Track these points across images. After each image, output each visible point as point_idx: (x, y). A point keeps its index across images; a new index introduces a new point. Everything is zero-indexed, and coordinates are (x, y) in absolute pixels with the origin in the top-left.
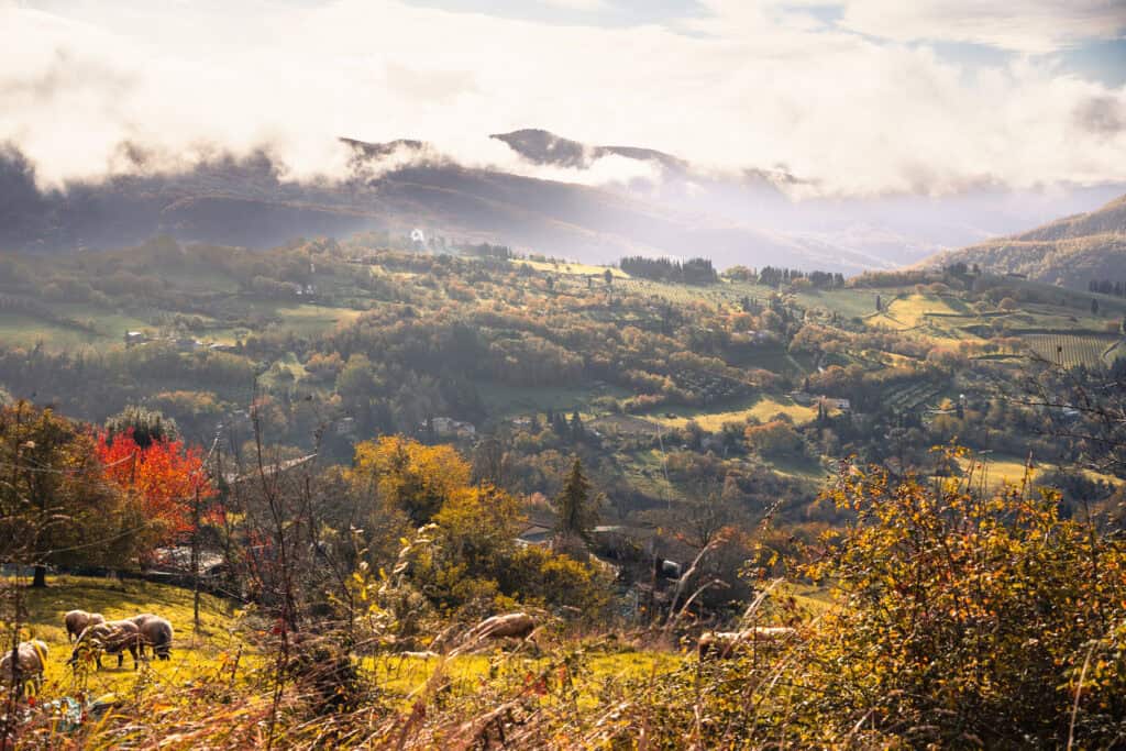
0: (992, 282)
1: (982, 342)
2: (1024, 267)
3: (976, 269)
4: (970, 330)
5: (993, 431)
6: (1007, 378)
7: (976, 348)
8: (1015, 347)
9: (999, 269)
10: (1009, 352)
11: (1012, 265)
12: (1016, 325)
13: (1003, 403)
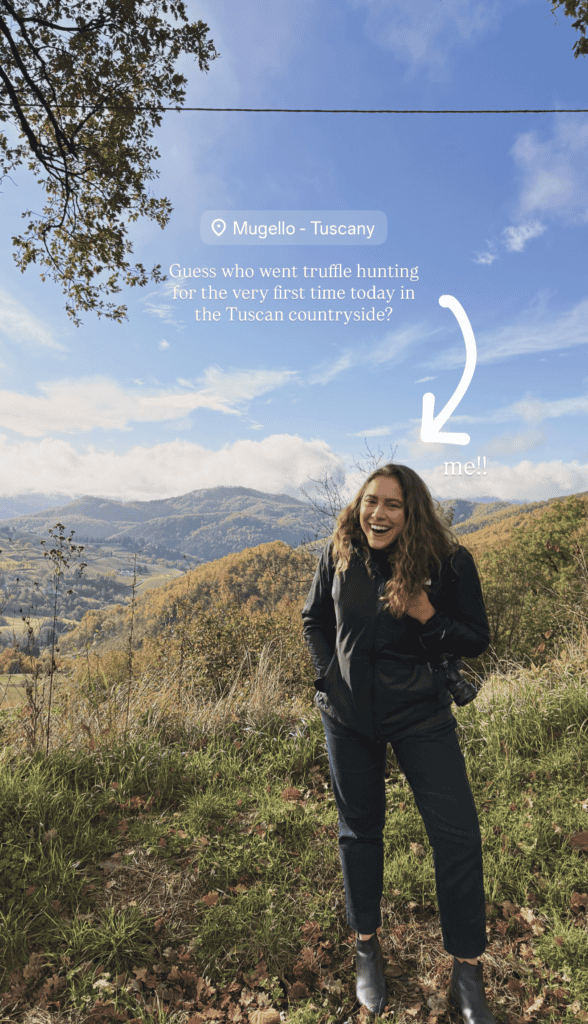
0: (21, 536)
1: (17, 563)
2: (34, 529)
3: (14, 529)
4: (13, 558)
5: (22, 604)
6: (29, 579)
7: (14, 565)
8: (33, 565)
9: (24, 530)
10: (29, 567)
11: (30, 528)
12: (32, 555)
13: (27, 591)
